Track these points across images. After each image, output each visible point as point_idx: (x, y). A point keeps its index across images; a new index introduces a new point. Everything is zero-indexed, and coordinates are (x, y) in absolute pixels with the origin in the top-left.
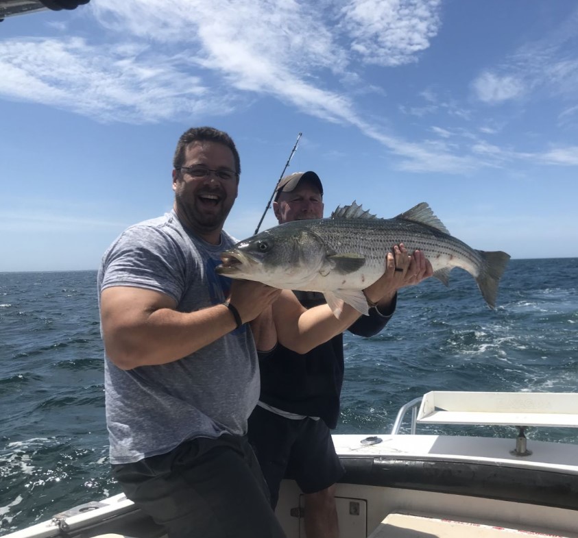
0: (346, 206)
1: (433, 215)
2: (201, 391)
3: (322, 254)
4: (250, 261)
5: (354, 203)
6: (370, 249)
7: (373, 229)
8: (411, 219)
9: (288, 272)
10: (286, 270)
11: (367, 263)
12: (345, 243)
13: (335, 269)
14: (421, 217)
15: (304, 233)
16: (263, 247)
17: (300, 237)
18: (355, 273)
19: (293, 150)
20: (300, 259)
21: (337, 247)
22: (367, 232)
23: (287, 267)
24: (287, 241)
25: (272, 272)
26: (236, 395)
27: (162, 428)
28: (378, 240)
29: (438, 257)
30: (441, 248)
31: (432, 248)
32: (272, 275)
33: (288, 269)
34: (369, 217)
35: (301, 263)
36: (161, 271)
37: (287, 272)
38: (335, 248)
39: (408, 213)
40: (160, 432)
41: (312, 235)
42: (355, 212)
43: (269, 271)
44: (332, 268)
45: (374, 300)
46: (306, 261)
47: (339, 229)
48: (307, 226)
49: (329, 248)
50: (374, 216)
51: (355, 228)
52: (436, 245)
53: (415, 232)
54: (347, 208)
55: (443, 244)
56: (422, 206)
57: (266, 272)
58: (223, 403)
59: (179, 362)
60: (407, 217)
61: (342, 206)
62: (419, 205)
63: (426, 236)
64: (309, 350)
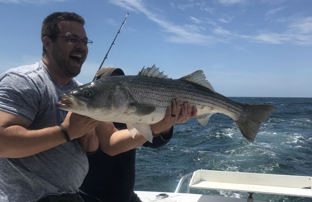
0: (148, 68)
1: (206, 79)
2: (51, 172)
3: (127, 102)
4: (78, 103)
5: (154, 66)
6: (160, 101)
7: (164, 88)
8: (190, 80)
9: (104, 112)
10: (102, 111)
11: (157, 110)
12: (145, 96)
13: (135, 113)
14: (197, 80)
15: (118, 87)
16: (88, 94)
17: (114, 90)
18: (148, 115)
19: (123, 24)
20: (112, 105)
21: (139, 99)
22: (160, 89)
23: (103, 109)
24: (105, 92)
25: (92, 112)
26: (73, 175)
27: (27, 191)
28: (166, 96)
29: (202, 108)
30: (205, 103)
31: (199, 103)
32: (92, 113)
33: (104, 110)
34: (162, 76)
35: (113, 108)
36: (20, 102)
37: (102, 112)
38: (137, 98)
39: (189, 76)
40: (26, 193)
41: (122, 89)
42: (154, 72)
43: (91, 111)
44: (134, 111)
45: (156, 133)
46: (117, 106)
47: (142, 86)
48: (120, 82)
49: (133, 99)
50: (166, 76)
51: (153, 86)
52: (203, 101)
53: (190, 91)
54: (149, 69)
55: (207, 100)
56: (199, 73)
57: (89, 111)
58: (64, 180)
59: (37, 155)
60: (187, 79)
61: (146, 68)
62: (196, 72)
63: (197, 95)
64: (116, 154)
